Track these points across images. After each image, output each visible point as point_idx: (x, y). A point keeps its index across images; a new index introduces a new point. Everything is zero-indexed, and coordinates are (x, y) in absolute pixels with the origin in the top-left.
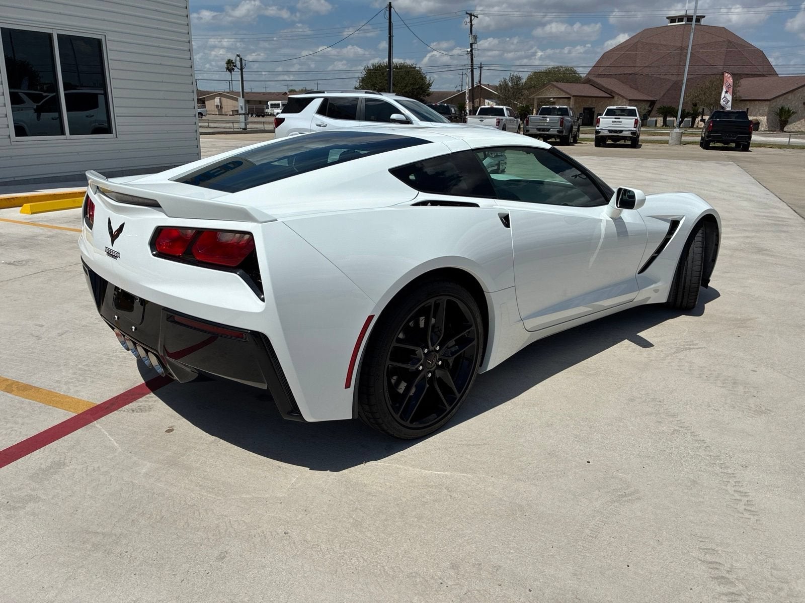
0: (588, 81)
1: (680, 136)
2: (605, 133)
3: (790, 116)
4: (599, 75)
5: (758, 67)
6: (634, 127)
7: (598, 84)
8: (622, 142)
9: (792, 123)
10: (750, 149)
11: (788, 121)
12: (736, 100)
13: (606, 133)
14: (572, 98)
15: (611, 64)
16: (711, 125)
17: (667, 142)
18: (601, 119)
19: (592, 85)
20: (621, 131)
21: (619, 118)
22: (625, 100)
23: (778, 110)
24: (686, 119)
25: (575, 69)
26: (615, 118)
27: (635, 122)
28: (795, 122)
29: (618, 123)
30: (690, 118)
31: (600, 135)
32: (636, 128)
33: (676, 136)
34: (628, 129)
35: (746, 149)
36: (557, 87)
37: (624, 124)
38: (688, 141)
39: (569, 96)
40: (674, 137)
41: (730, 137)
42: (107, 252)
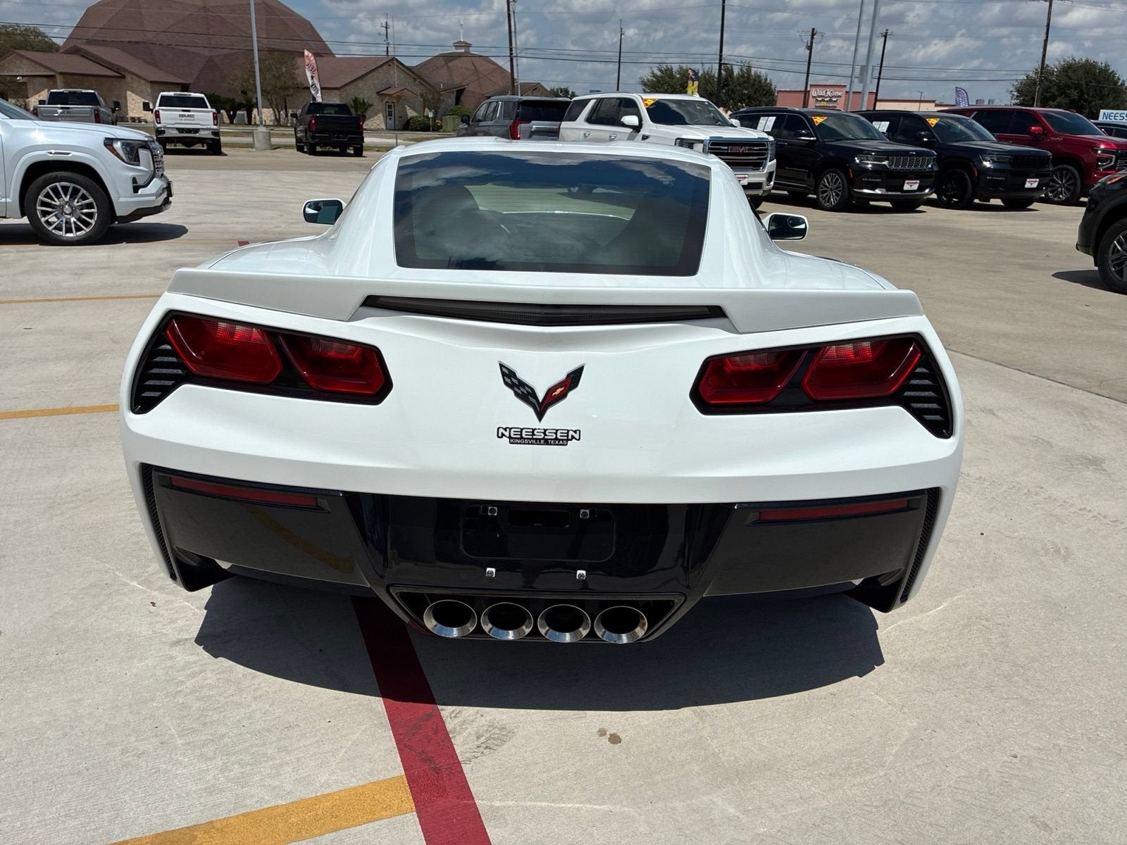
0: (74, 51)
1: (268, 138)
2: (171, 133)
3: (366, 109)
4: (89, 42)
5: (309, 42)
6: (214, 125)
7: (94, 56)
8: (198, 147)
9: (369, 118)
10: (365, 153)
11: (365, 116)
12: (298, 88)
13: (175, 134)
14: (58, 75)
15: (104, 25)
16: (313, 122)
17: (251, 146)
18: (160, 111)
19: (83, 56)
20: (197, 131)
21: (189, 111)
22: (143, 82)
23: (351, 100)
24: (238, 112)
25: (41, 29)
26: (183, 111)
27: (214, 117)
28: (372, 117)
29: (190, 118)
30: (243, 110)
31: (165, 135)
32: (216, 125)
33: (264, 137)
34: (205, 127)
35: (358, 153)
36: (27, 59)
37: (197, 120)
38: (280, 143)
39: (52, 73)
40: (262, 139)
41: (340, 138)
42: (511, 438)
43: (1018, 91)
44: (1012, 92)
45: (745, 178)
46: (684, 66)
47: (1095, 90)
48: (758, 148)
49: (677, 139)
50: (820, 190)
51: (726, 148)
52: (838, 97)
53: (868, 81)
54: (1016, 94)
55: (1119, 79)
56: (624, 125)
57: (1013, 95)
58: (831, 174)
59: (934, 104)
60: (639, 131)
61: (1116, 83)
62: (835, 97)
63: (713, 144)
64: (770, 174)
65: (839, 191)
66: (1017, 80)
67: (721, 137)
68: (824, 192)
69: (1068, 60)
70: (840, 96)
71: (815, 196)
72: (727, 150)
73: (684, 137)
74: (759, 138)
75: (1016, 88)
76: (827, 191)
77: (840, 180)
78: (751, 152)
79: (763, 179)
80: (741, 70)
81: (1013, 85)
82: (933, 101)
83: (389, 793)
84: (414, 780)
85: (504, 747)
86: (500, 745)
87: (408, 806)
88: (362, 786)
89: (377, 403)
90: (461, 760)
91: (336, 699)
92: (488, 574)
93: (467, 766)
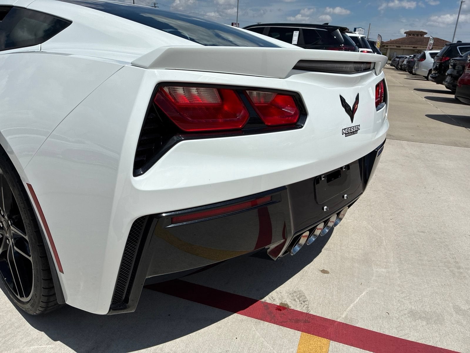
42: (346, 134)
83: (311, 342)
84: (308, 332)
85: (308, 298)
86: (306, 298)
87: (325, 340)
88: (299, 349)
89: (302, 127)
90: (306, 312)
91: (220, 328)
92: (325, 210)
93: (312, 313)
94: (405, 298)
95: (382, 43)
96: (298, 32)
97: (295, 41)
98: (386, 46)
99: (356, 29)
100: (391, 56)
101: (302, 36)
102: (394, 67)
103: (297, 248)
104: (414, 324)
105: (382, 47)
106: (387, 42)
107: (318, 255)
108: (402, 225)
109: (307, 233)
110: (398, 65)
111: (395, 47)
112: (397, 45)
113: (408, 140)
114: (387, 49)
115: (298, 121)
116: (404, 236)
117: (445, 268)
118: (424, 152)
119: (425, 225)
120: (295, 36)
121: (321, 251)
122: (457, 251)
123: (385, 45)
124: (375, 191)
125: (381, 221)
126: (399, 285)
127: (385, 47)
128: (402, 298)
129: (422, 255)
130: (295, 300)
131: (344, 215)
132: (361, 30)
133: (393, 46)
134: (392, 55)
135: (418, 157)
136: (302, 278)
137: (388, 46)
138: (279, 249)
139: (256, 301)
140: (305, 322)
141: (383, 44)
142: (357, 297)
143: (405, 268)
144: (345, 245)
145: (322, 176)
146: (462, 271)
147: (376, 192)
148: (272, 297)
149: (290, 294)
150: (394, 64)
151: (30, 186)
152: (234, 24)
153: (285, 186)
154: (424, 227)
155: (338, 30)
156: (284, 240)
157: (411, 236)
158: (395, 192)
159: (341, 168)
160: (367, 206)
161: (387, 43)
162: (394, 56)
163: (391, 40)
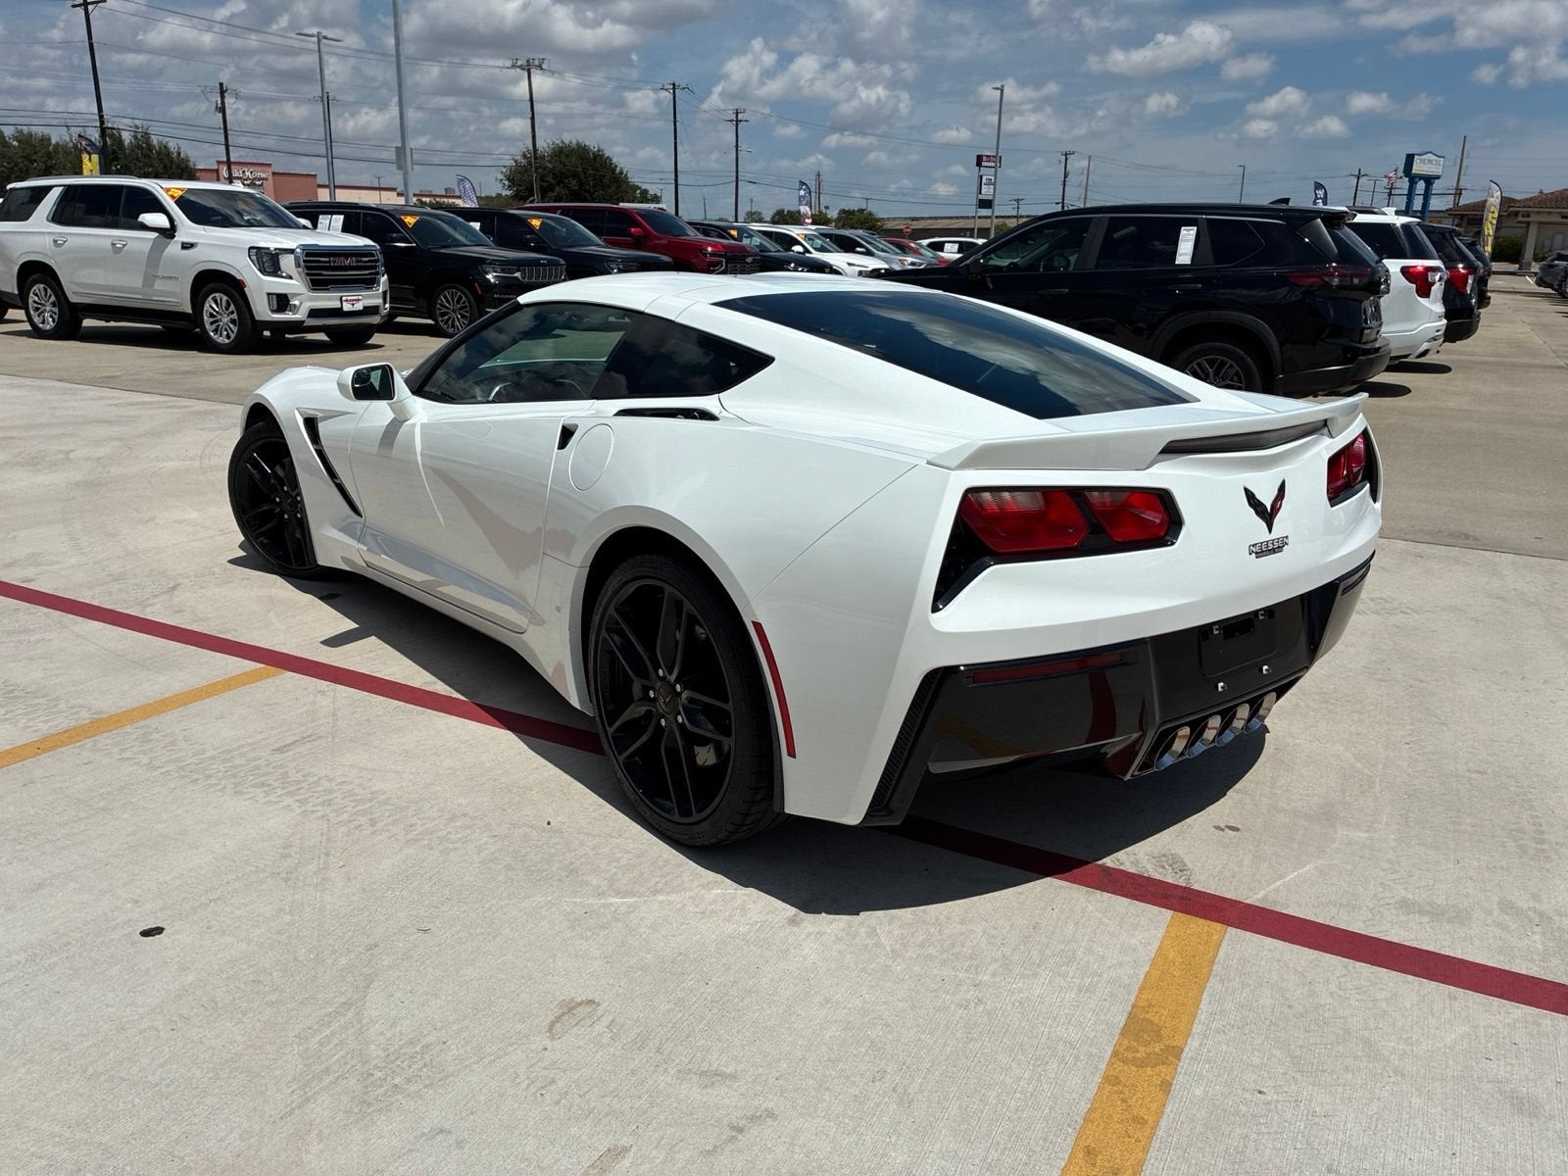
42: (1256, 553)
43: (509, 180)
44: (502, 180)
45: (358, 300)
46: (25, 129)
47: (594, 179)
48: (367, 259)
49: (251, 248)
50: (438, 312)
51: (327, 259)
52: (263, 179)
53: (410, 169)
54: (507, 183)
55: (616, 166)
56: (144, 227)
57: (504, 184)
58: (450, 291)
59: (395, 193)
60: (173, 237)
61: (614, 171)
62: (259, 180)
63: (307, 255)
64: (385, 293)
65: (467, 312)
66: (505, 167)
67: (317, 245)
68: (443, 315)
69: (557, 142)
70: (266, 179)
71: (430, 322)
72: (329, 262)
73: (262, 244)
74: (365, 246)
75: (506, 176)
76: (448, 313)
77: (464, 298)
78: (359, 264)
79: (379, 301)
80: (136, 138)
81: (502, 172)
82: (394, 190)
83: (1192, 926)
84: (1187, 912)
85: (1190, 866)
86: (1185, 865)
87: (1218, 926)
88: (1168, 932)
89: (1173, 544)
90: (1184, 885)
91: (1021, 893)
92: (1220, 689)
93: (1196, 887)
94: (1397, 881)
95: (1506, 202)
96: (1195, 228)
97: (1186, 254)
98: (1523, 216)
99: (1413, 158)
100: (1543, 247)
101: (1206, 240)
102: (1549, 291)
103: (1168, 760)
104: (1403, 918)
105: (1509, 216)
106: (1527, 199)
107: (1218, 800)
108: (1431, 757)
109: (1186, 731)
110: (1562, 281)
111: (1558, 219)
112: (1562, 210)
113: (1517, 552)
114: (1528, 223)
115: (1166, 534)
116: (1429, 777)
117: (1506, 840)
118: (1556, 586)
119: (1490, 759)
120: (1186, 241)
121: (1225, 795)
122: (1550, 812)
123: (1518, 212)
124: (1381, 680)
125: (1379, 746)
126: (1389, 861)
127: (1520, 219)
128: (1391, 880)
129: (1461, 814)
130: (1163, 867)
131: (1269, 710)
132: (1430, 161)
133: (1550, 213)
134: (1547, 243)
135: (1532, 600)
136: (1179, 836)
137: (1529, 216)
138: (1129, 753)
139: (1086, 863)
140: (1182, 898)
141: (1511, 209)
142: (1295, 869)
143: (1413, 833)
144: (1282, 786)
145: (1214, 628)
146: (1545, 847)
147: (1384, 684)
148: (1118, 860)
149: (1154, 858)
150: (1548, 280)
151: (758, 626)
152: (984, 159)
153: (1144, 638)
154: (1488, 763)
155: (1319, 220)
156: (1141, 733)
157: (1447, 778)
158: (1437, 686)
159: (1256, 613)
160: (1353, 712)
161: (1526, 204)
162: (1554, 247)
163: (1541, 192)
